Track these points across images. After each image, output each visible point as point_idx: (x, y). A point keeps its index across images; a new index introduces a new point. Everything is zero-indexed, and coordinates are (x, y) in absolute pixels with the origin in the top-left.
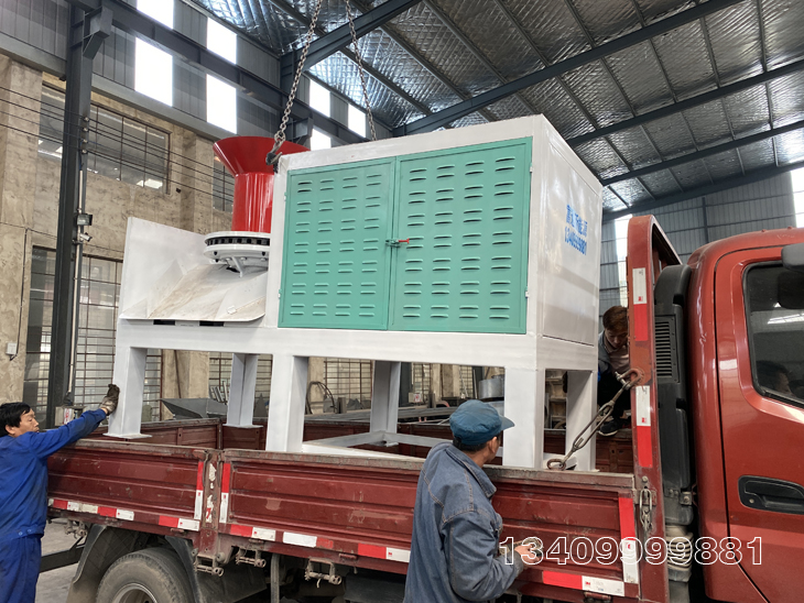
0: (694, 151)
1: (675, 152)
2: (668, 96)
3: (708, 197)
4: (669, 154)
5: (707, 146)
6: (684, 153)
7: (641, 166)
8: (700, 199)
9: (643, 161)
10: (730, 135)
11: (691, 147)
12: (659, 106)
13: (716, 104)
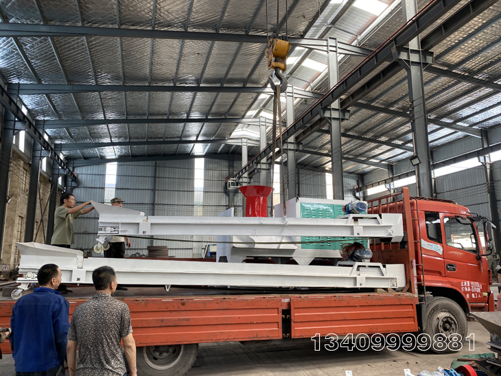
0: (162, 140)
1: (154, 138)
2: (166, 114)
3: (158, 162)
4: (151, 138)
5: (169, 140)
6: (158, 140)
7: (135, 140)
8: (154, 162)
9: (138, 138)
10: (180, 137)
11: (162, 138)
12: (159, 117)
13: (182, 124)
